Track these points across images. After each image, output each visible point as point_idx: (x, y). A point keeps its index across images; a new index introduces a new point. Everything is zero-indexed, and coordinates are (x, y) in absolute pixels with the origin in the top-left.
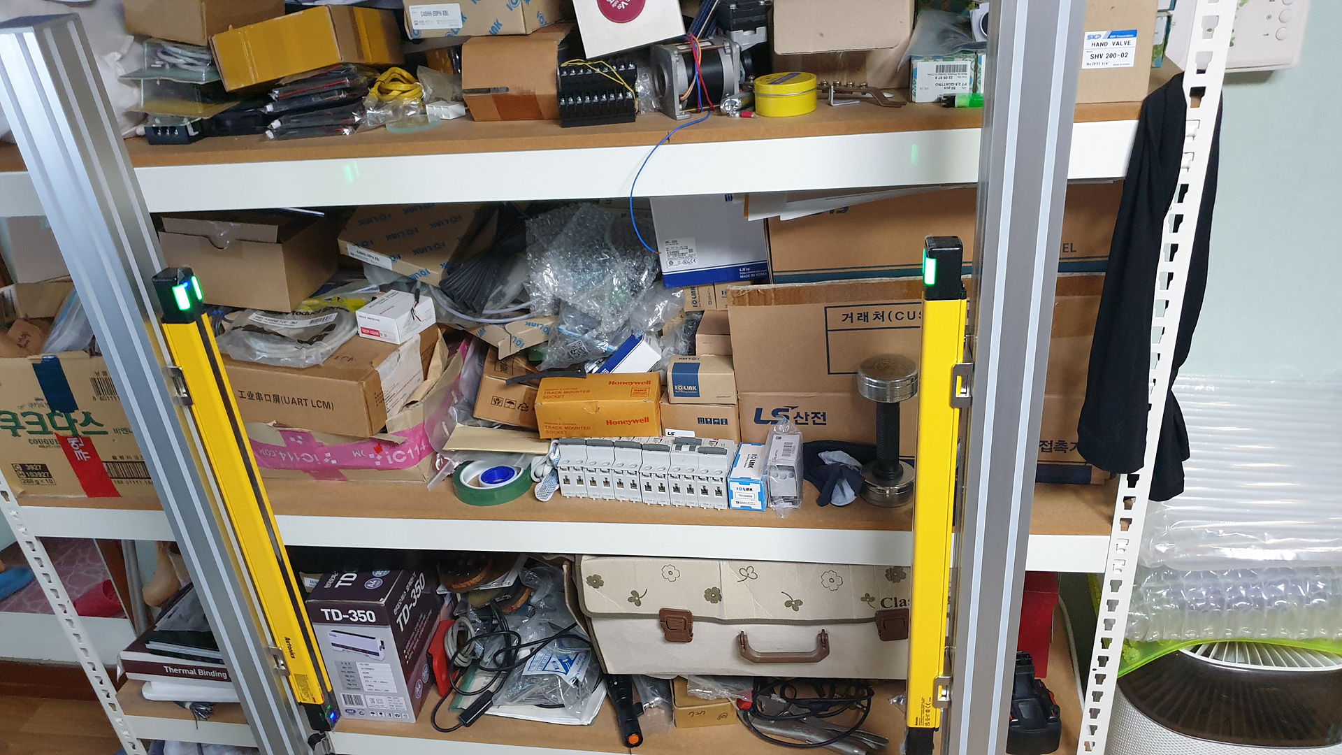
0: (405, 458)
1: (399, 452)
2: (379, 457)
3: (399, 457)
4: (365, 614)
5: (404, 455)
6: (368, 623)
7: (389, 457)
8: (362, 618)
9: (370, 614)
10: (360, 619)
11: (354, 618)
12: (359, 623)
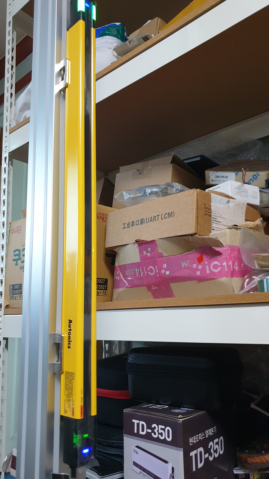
0: (219, 269)
1: (216, 263)
2: (200, 267)
3: (216, 267)
4: (164, 430)
5: (219, 266)
6: (164, 442)
7: (207, 267)
8: (161, 434)
9: (168, 431)
10: (160, 436)
11: (155, 434)
12: (158, 440)
